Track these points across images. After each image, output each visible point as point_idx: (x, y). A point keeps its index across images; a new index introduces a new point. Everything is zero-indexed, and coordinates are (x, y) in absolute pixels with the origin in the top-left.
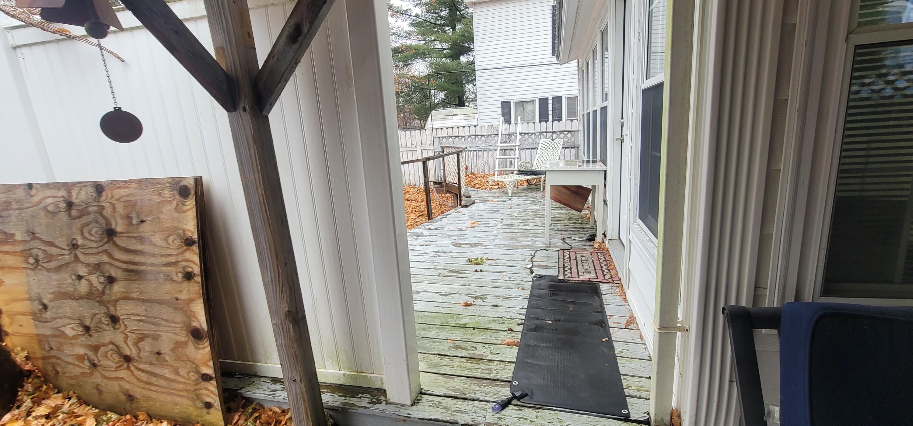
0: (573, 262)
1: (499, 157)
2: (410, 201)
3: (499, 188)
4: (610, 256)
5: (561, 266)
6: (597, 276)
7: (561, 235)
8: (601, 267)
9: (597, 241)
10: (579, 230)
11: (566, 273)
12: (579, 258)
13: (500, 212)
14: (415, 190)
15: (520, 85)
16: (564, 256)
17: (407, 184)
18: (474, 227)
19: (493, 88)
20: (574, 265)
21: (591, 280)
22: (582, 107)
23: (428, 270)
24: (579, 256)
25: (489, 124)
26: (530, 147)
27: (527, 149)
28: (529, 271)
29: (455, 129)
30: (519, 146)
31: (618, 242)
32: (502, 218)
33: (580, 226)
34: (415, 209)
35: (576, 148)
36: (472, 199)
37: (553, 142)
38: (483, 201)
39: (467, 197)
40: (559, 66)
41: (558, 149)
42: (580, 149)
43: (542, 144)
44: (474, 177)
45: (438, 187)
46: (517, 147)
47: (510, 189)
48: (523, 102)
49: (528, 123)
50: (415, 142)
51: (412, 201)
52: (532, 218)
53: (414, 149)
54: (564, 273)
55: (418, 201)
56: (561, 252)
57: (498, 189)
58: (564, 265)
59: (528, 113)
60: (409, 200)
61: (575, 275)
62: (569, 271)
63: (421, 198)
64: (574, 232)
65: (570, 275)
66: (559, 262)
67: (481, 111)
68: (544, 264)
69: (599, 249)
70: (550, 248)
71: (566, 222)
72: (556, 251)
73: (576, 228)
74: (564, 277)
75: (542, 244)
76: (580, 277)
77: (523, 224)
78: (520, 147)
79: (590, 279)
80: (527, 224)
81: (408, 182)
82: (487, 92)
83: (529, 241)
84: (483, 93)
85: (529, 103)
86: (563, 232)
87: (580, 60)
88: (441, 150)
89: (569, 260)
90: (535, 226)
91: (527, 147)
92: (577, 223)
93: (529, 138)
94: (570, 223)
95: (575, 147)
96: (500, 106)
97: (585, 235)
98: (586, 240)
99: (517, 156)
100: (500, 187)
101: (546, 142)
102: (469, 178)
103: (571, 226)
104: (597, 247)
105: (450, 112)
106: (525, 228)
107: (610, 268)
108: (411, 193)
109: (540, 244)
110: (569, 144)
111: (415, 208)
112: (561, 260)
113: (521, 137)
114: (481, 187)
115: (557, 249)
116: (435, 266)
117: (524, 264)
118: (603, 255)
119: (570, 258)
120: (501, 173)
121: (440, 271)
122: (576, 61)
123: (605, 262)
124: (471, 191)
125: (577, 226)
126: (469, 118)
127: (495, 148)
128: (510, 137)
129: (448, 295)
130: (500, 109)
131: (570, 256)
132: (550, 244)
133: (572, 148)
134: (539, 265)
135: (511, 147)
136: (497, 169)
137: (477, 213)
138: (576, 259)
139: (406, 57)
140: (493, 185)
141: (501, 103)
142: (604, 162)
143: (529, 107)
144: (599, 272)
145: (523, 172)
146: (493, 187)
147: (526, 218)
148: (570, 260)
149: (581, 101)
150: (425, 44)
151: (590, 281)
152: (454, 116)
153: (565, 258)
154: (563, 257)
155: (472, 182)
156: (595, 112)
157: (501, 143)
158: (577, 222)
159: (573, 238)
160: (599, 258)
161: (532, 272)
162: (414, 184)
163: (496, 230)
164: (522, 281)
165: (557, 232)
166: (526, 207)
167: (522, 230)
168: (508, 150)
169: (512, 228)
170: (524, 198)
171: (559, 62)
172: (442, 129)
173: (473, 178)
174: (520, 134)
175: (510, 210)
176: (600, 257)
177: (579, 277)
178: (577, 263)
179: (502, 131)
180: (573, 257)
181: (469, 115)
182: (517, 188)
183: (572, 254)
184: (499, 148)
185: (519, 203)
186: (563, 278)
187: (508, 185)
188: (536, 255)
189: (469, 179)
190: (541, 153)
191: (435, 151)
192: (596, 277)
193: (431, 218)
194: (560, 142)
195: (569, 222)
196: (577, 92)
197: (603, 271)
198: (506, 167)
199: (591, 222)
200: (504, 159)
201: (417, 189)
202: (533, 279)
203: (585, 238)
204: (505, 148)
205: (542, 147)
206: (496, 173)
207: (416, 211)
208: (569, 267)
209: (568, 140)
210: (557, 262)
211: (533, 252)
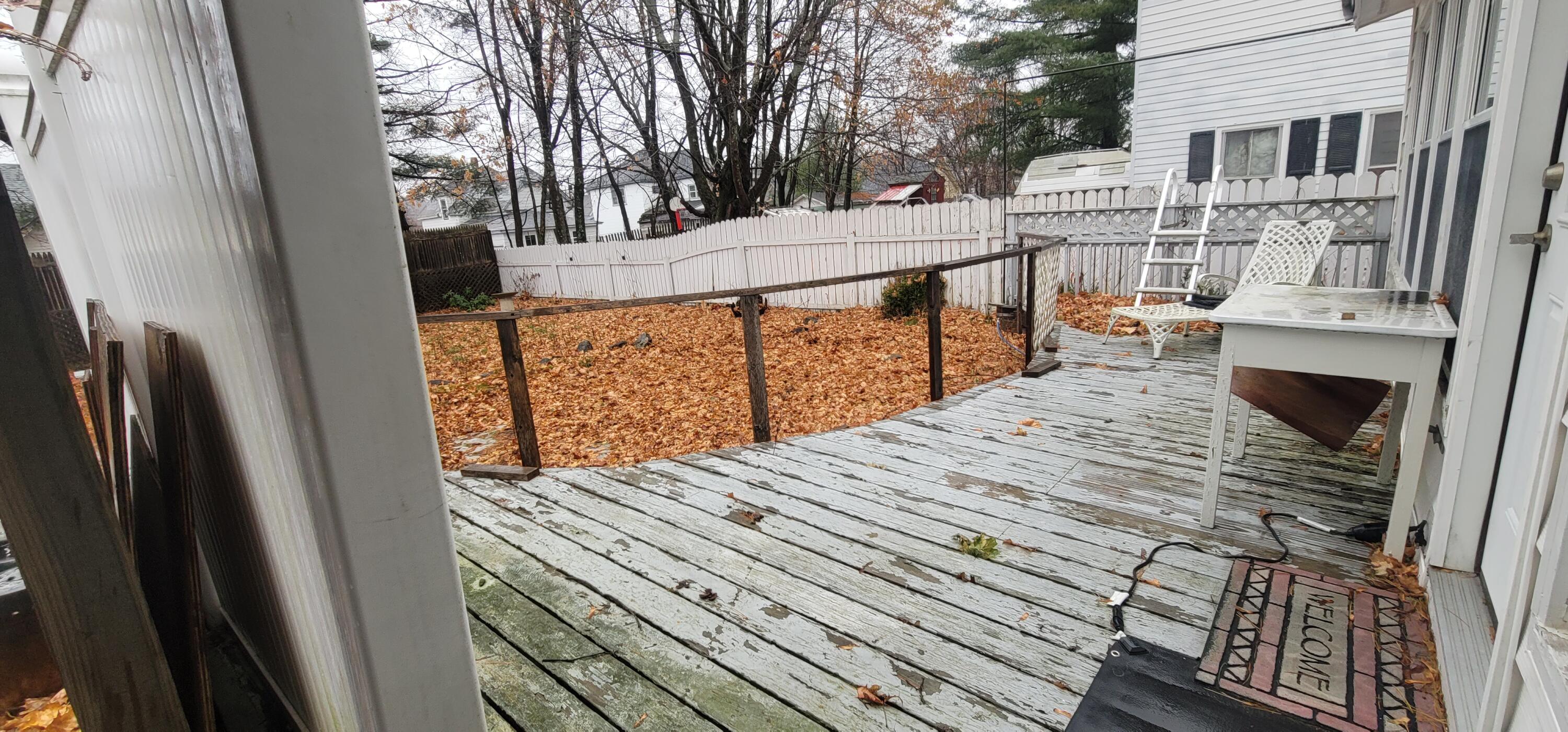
0: (1274, 616)
1: (1152, 261)
2: (952, 340)
3: (1137, 333)
4: (1427, 622)
5: (1225, 623)
6: (1349, 705)
7: (1263, 500)
8: (1380, 665)
9: (1386, 552)
10: (1333, 490)
11: (1233, 659)
12: (1298, 604)
13: (1110, 398)
14: (968, 317)
15: (1242, 94)
16: (1247, 583)
17: (956, 303)
18: (1024, 434)
19: (1172, 105)
20: (1270, 633)
21: (1320, 718)
22: (1411, 136)
23: (847, 544)
24: (1301, 595)
25: (1146, 184)
26: (1237, 239)
27: (1229, 243)
28: (1108, 616)
29: (1065, 197)
30: (1206, 236)
31: (1468, 584)
32: (1108, 416)
33: (1338, 476)
34: (957, 357)
35: (1378, 244)
36: (1059, 356)
37: (1304, 229)
38: (1081, 365)
39: (1048, 350)
40: (1351, 31)
41: (1315, 246)
42: (1391, 245)
43: (1270, 231)
44: (1084, 301)
45: (1005, 318)
46: (1202, 240)
47: (1158, 342)
48: (1248, 132)
49: (1247, 181)
50: (977, 222)
51: (956, 339)
52: (1193, 429)
53: (975, 236)
54: (1225, 656)
55: (967, 340)
56: (1244, 565)
57: (1135, 337)
58: (1236, 621)
59: (1258, 157)
60: (950, 338)
61: (1261, 677)
62: (1246, 653)
63: (976, 335)
64: (1312, 497)
65: (1241, 672)
66: (1221, 605)
67: (1138, 155)
68: (1170, 600)
69: (1387, 583)
70: (1212, 543)
71: (1296, 454)
72: (1228, 557)
73: (1322, 481)
74: (1219, 675)
75: (1189, 522)
76: (1281, 692)
77: (1160, 444)
78: (1208, 239)
79: (1316, 711)
80: (1173, 445)
81: (957, 300)
82: (1156, 115)
83: (1155, 503)
84: (1149, 116)
85: (1264, 134)
86: (1274, 491)
87: (1421, 8)
88: (1017, 242)
89: (1258, 602)
90: (1193, 455)
91: (1230, 239)
92: (1332, 466)
93: (1239, 216)
94: (1309, 463)
95: (1373, 242)
96: (1187, 143)
97: (1350, 512)
98: (1347, 534)
99: (1198, 258)
100: (1139, 329)
101: (1282, 229)
102: (1074, 303)
103: (1306, 471)
104: (1382, 571)
105: (1071, 160)
106: (1161, 457)
107: (1415, 680)
108: (958, 322)
109: (1185, 522)
110: (1357, 232)
111: (957, 354)
112: (1233, 598)
113: (1216, 214)
114: (1096, 327)
115: (1235, 551)
116: (873, 535)
117: (1103, 584)
118: (1399, 615)
119: (1265, 595)
120: (1151, 299)
121: (873, 555)
122: (1410, 12)
123: (1398, 646)
124: (1067, 336)
125: (1328, 473)
126: (1111, 171)
127: (1144, 238)
128: (1187, 214)
129: (849, 643)
130: (1187, 150)
131: (1268, 588)
132: (1215, 527)
133: (1364, 243)
134: (1152, 602)
135: (1186, 239)
136: (1142, 286)
137: (1052, 396)
138: (1288, 607)
139: (1000, 57)
140: (1123, 325)
141: (1188, 135)
142: (1452, 304)
143: (1262, 145)
144: (1365, 687)
145: (1204, 302)
146: (1123, 329)
147: (1176, 427)
148: (1265, 603)
149: (1411, 120)
150: (1044, 27)
151: (1313, 721)
152: (1078, 169)
153: (1250, 592)
154: (1245, 588)
155: (1079, 312)
156: (1445, 145)
157: (1162, 227)
158: (1332, 461)
159: (1300, 519)
160: (1377, 621)
161: (1118, 622)
162: (968, 304)
163: (1079, 451)
164: (1072, 650)
165: (1255, 488)
166: (1189, 391)
167: (1148, 465)
168: (1177, 244)
169: (1124, 454)
170: (1192, 367)
171: (1352, 21)
172: (1035, 196)
173: (1082, 305)
174: (1215, 207)
175: (1141, 396)
176: (1384, 620)
177: (1273, 693)
178: (1286, 622)
179: (1168, 200)
180: (1278, 595)
181: (1112, 166)
182: (1186, 336)
183: (1280, 580)
184: (1153, 241)
185: (1174, 380)
186: (1210, 679)
187: (1155, 330)
188: (1157, 557)
189: (1073, 307)
190: (1262, 255)
191: (1007, 242)
192: (1343, 712)
193: (937, 396)
194: (1323, 228)
195: (1307, 457)
196: (1402, 100)
197: (1381, 687)
198: (1169, 284)
199: (1382, 469)
200: (1165, 267)
201: (971, 316)
202: (1109, 653)
203: (1347, 524)
204: (1171, 240)
205: (1270, 239)
206: (1139, 296)
207: (958, 360)
208: (1251, 636)
209: (1356, 222)
210: (1218, 600)
211: (1150, 545)
